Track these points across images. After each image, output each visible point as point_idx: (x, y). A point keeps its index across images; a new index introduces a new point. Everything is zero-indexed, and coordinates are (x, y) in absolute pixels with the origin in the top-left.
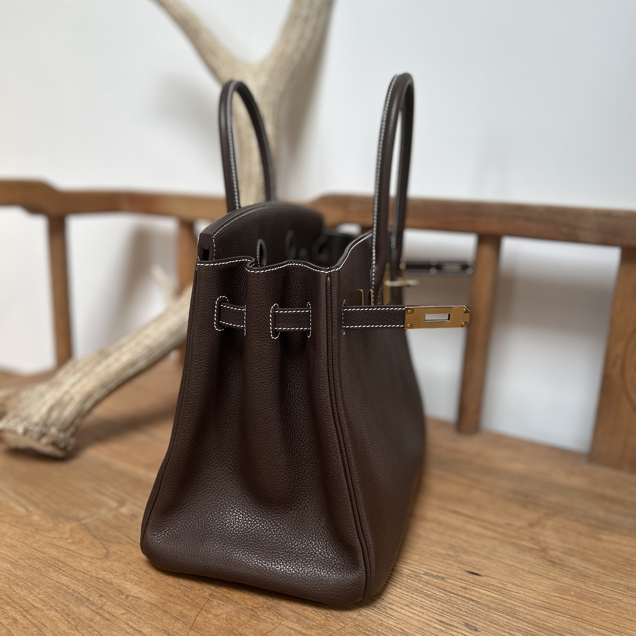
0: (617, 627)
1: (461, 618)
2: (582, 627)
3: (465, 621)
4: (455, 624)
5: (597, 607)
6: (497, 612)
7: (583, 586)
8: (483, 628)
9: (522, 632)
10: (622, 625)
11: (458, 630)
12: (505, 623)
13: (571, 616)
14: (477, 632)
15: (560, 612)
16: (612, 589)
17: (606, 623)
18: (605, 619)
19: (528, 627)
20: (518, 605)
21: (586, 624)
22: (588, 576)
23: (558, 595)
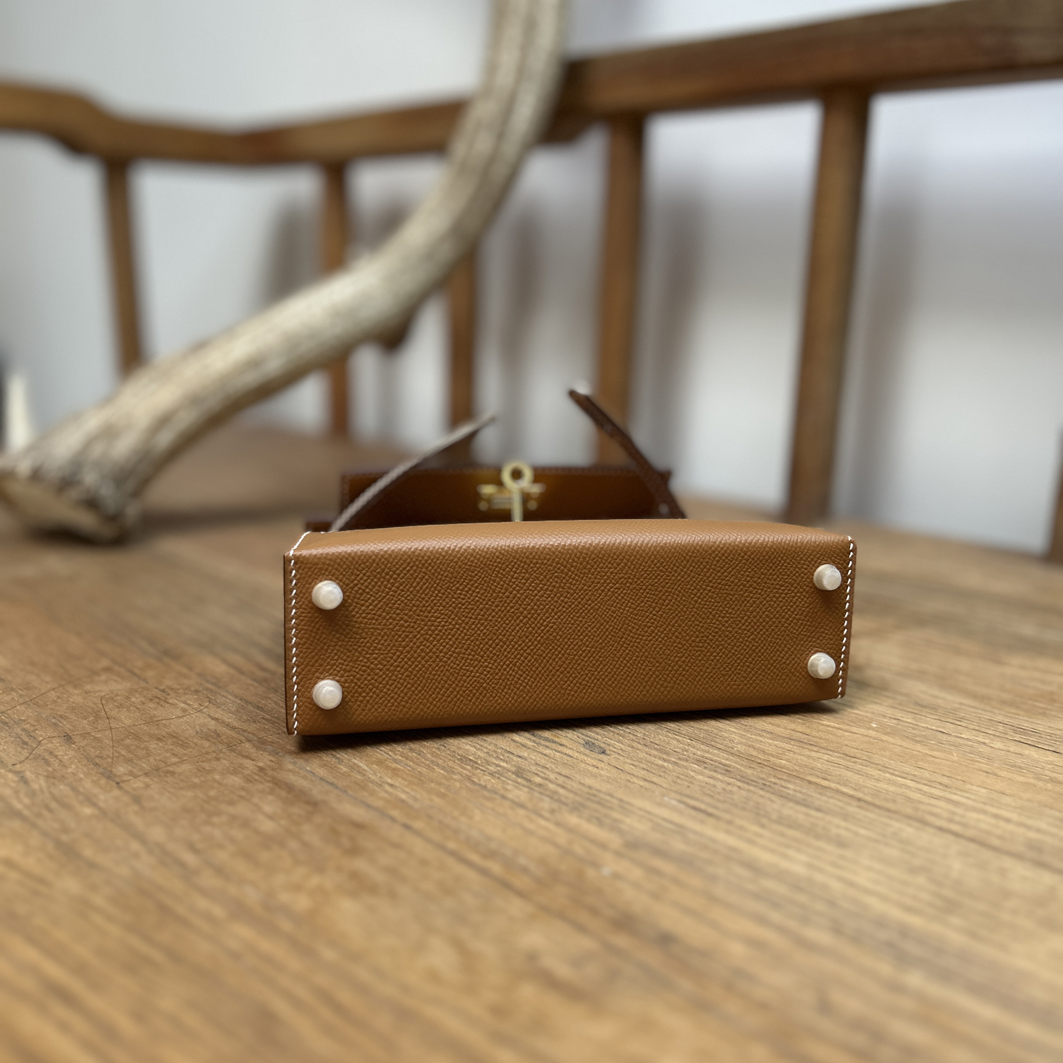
0: (945, 778)
1: (583, 734)
2: (858, 771)
3: (589, 739)
4: (564, 741)
5: (919, 747)
6: (674, 734)
7: (908, 718)
8: (620, 752)
9: (706, 765)
10: (959, 778)
11: (560, 748)
12: (677, 750)
13: (844, 754)
14: (602, 756)
15: (821, 748)
16: (977, 728)
17: (922, 770)
18: (926, 766)
19: (727, 759)
20: (729, 730)
21: (871, 768)
22: (932, 706)
23: (837, 726)
